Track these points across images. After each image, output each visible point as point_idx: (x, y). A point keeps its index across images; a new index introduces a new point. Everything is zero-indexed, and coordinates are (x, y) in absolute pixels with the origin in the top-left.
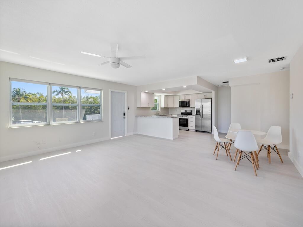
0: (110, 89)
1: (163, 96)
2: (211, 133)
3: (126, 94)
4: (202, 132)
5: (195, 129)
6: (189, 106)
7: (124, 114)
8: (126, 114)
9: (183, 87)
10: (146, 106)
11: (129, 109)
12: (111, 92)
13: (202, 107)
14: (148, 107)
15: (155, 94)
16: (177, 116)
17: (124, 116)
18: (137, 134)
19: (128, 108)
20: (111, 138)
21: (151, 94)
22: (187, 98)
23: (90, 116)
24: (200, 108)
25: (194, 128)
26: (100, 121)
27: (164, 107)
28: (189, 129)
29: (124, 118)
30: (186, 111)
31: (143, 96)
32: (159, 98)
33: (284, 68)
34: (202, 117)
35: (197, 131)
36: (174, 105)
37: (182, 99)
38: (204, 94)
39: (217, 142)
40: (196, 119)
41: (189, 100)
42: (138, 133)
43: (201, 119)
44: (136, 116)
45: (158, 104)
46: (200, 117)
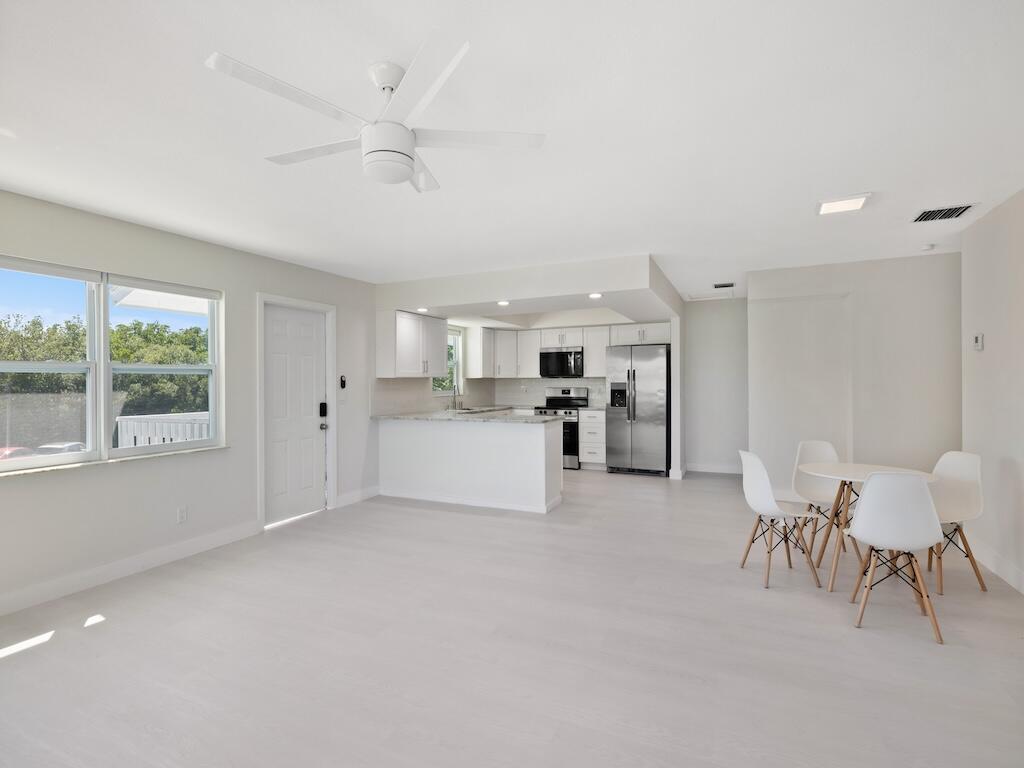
0: (258, 293)
1: (476, 329)
2: (668, 475)
3: (331, 317)
4: (631, 471)
5: (604, 462)
6: (579, 373)
7: (323, 410)
8: (331, 410)
9: (588, 295)
10: (418, 372)
11: (343, 384)
12: (266, 304)
13: (632, 375)
14: (425, 376)
15: (449, 322)
16: (532, 412)
17: (322, 420)
18: (379, 499)
19: (339, 383)
20: (268, 527)
21: (434, 322)
22: (570, 343)
23: (140, 421)
24: (626, 380)
25: (601, 457)
26: (213, 445)
27: (480, 376)
28: (579, 463)
29: (323, 427)
30: (564, 392)
31: (406, 329)
32: (460, 338)
33: (933, 246)
34: (632, 416)
35: (613, 470)
36: (518, 367)
37: (553, 344)
38: (638, 327)
39: (757, 518)
40: (609, 421)
41: (580, 350)
42: (382, 492)
43: (629, 421)
44: (371, 418)
45: (457, 363)
46: (626, 415)
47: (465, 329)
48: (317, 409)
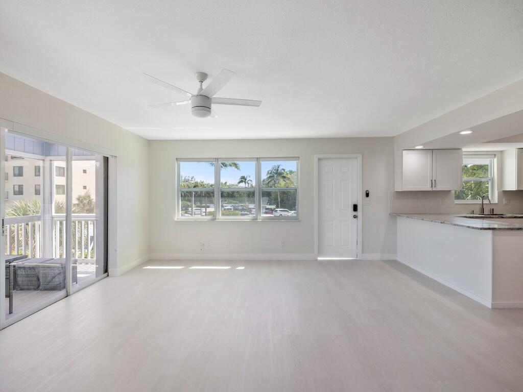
0: (315, 155)
1: (511, 150)
3: (359, 160)
7: (355, 208)
8: (359, 208)
10: (425, 188)
11: (367, 195)
12: (319, 159)
14: (434, 189)
15: (464, 150)
17: (355, 213)
18: (395, 264)
19: (365, 194)
20: (320, 259)
26: (295, 219)
27: (515, 189)
29: (355, 217)
31: (412, 160)
32: (496, 160)
42: (399, 259)
45: (492, 180)
47: (502, 152)
48: (351, 208)
